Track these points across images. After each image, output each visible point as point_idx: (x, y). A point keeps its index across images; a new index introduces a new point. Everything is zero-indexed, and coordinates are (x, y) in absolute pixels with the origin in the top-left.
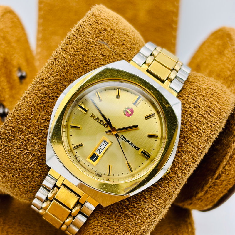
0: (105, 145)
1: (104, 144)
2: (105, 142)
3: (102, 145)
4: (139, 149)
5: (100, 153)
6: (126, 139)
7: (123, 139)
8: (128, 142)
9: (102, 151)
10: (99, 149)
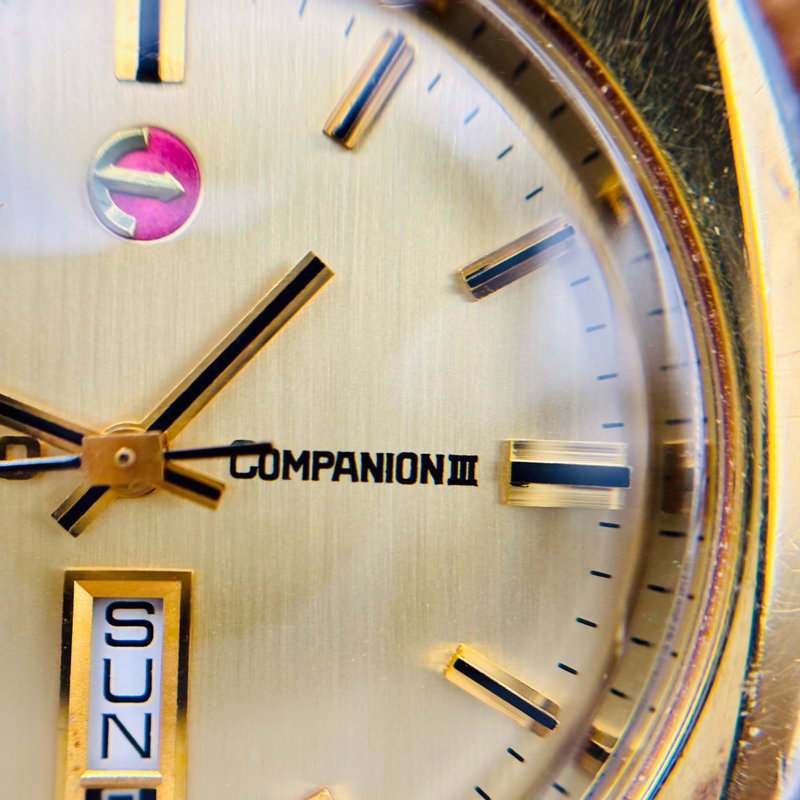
0: (140, 633)
1: (120, 634)
2: (118, 615)
3: (108, 663)
4: (473, 459)
5: (142, 743)
6: (297, 456)
7: (269, 470)
8: (331, 471)
9: (149, 718)
10: (114, 717)
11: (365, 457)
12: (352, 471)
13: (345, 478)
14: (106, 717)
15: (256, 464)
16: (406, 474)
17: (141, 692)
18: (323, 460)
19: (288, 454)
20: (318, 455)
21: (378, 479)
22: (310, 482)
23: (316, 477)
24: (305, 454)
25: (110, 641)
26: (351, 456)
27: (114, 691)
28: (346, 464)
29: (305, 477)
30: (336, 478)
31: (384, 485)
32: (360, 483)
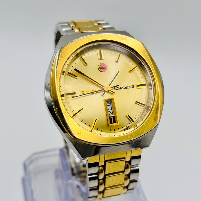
2: (108, 103)
3: (108, 107)
4: (133, 86)
9: (112, 111)
10: (109, 112)
11: (125, 87)
15: (116, 89)
29: (121, 89)
31: (127, 89)
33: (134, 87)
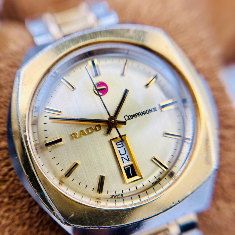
1: (119, 146)
2: (118, 144)
3: (119, 150)
4: (155, 108)
5: (128, 159)
6: (133, 115)
7: (130, 118)
8: (138, 115)
9: (127, 156)
10: (123, 157)
11: (142, 112)
12: (141, 115)
13: (140, 116)
14: (122, 158)
15: (128, 118)
16: (148, 112)
17: (125, 153)
18: (137, 114)
19: (132, 115)
20: (135, 114)
21: (144, 114)
22: (136, 118)
23: (136, 117)
24: (134, 115)
25: (118, 148)
26: (140, 113)
27: (121, 154)
28: (140, 114)
29: (135, 117)
30: (139, 116)
31: (145, 115)
32: (142, 116)
33: (156, 111)
